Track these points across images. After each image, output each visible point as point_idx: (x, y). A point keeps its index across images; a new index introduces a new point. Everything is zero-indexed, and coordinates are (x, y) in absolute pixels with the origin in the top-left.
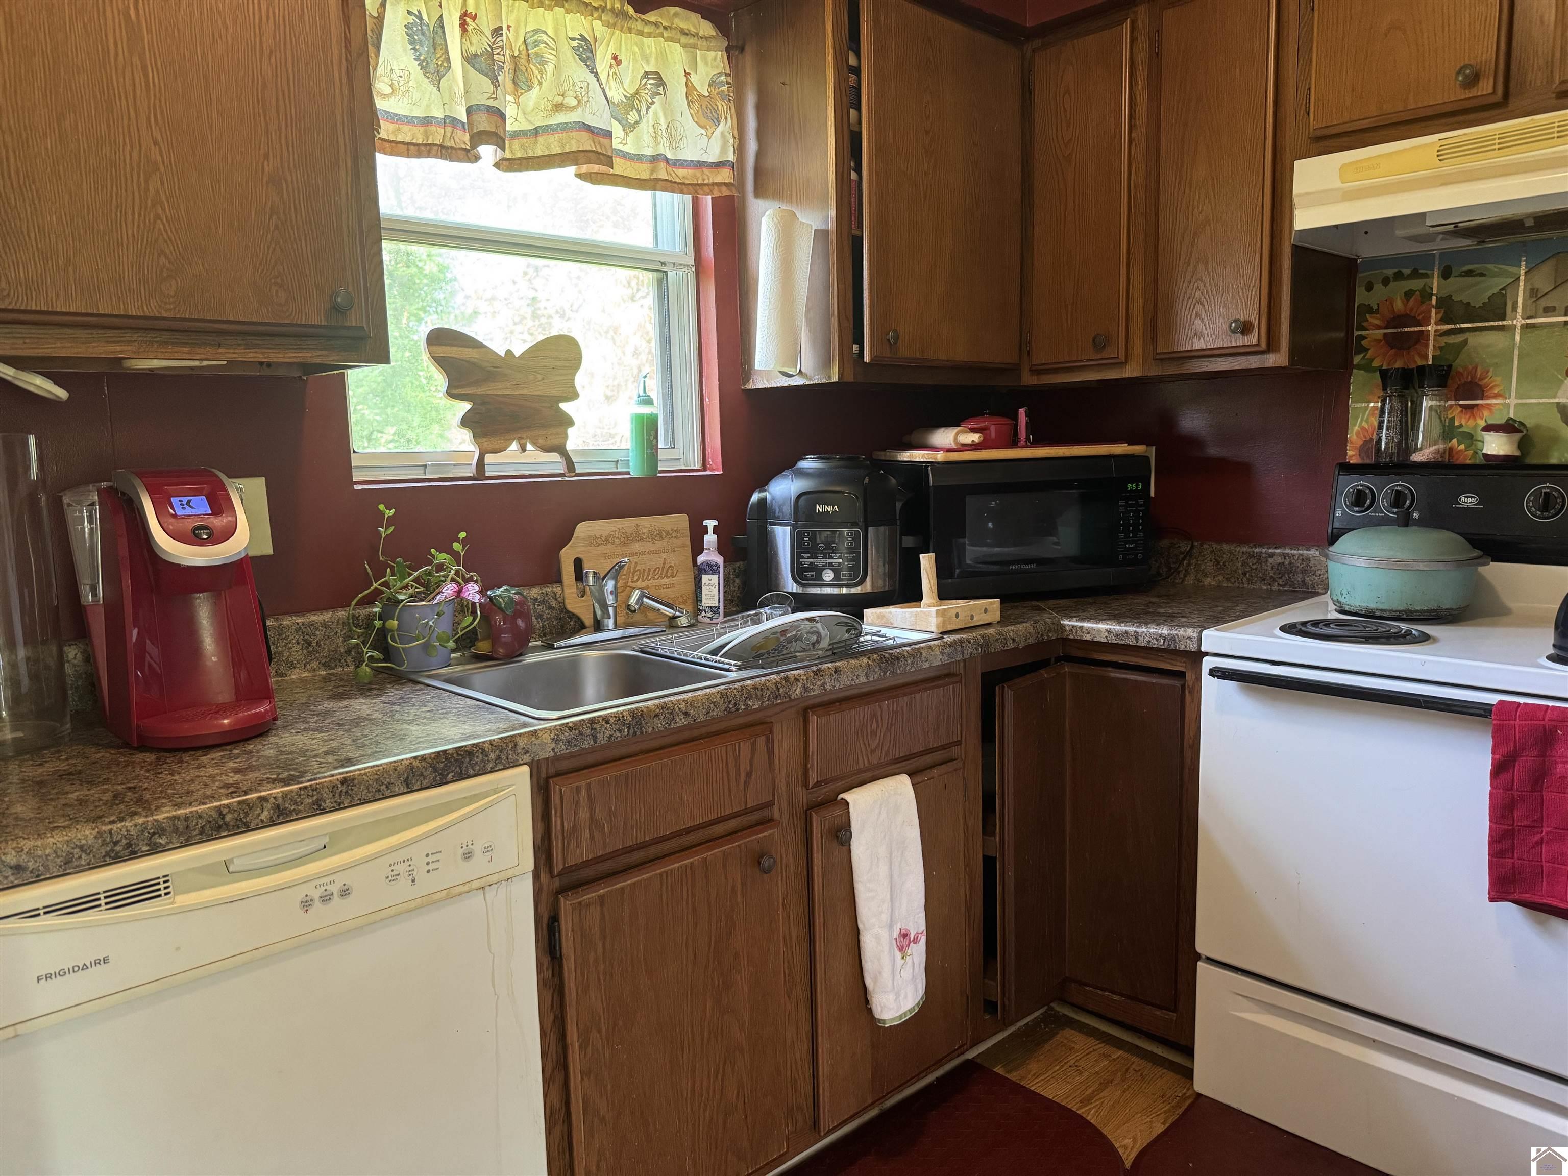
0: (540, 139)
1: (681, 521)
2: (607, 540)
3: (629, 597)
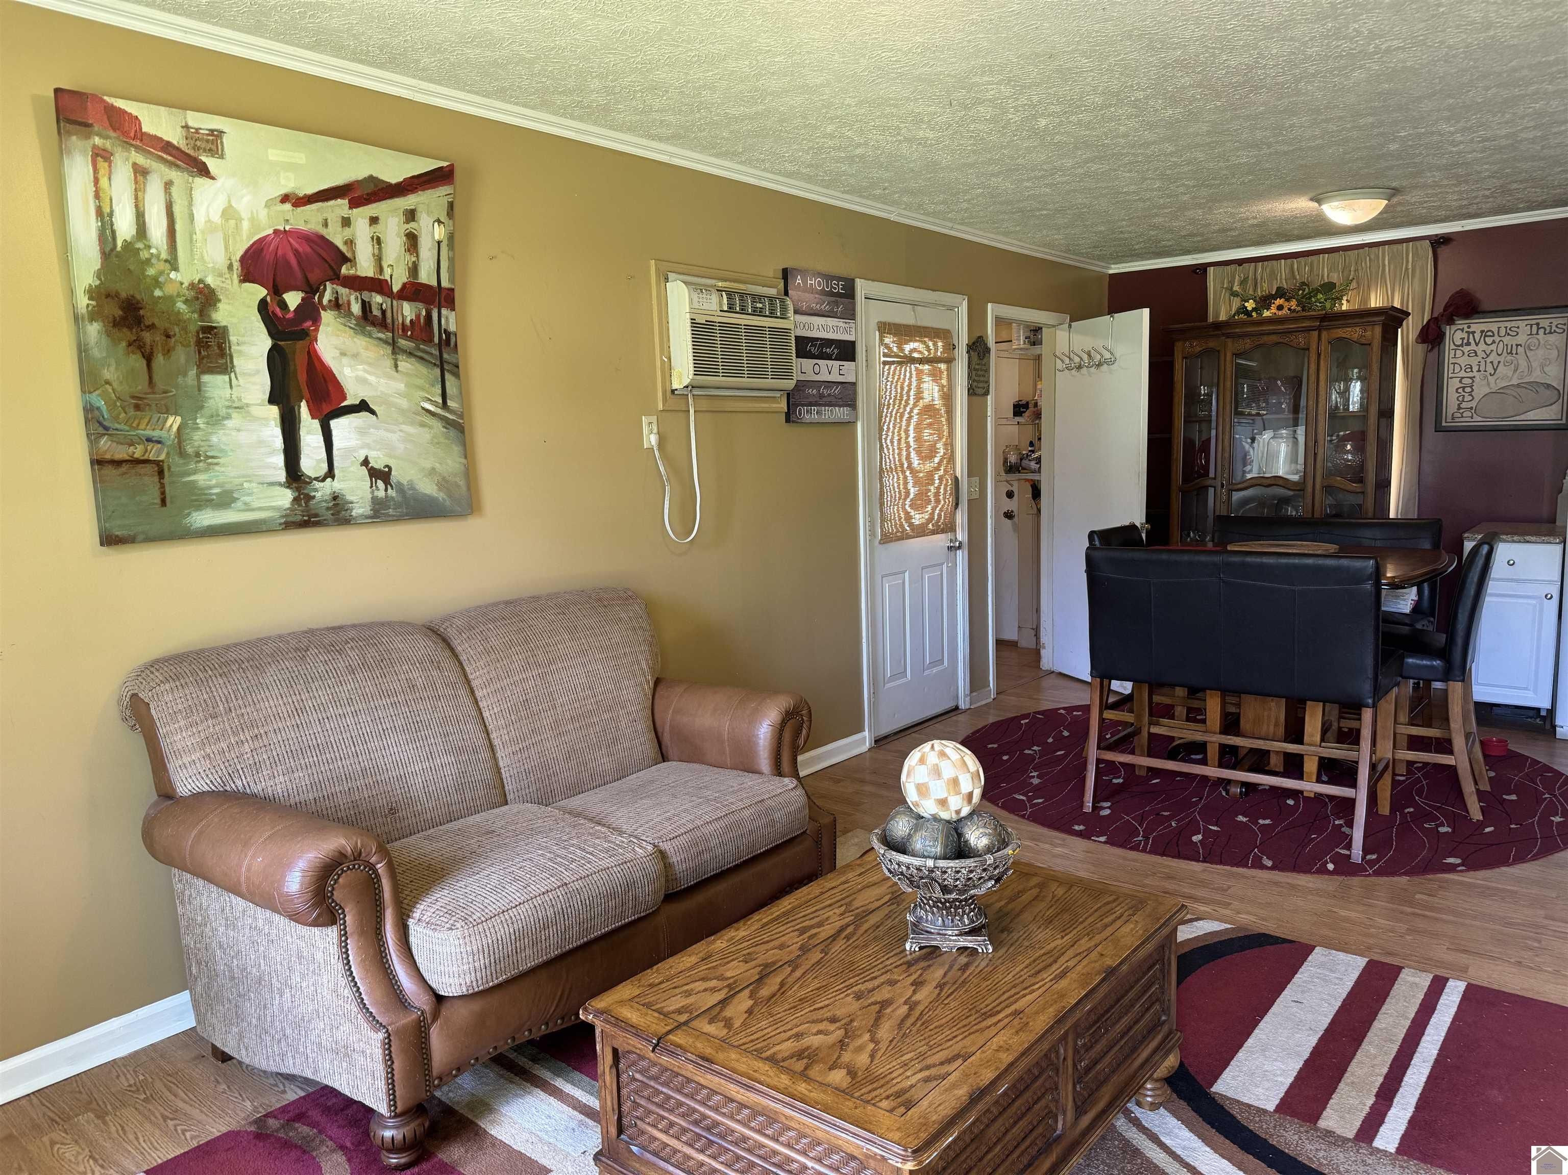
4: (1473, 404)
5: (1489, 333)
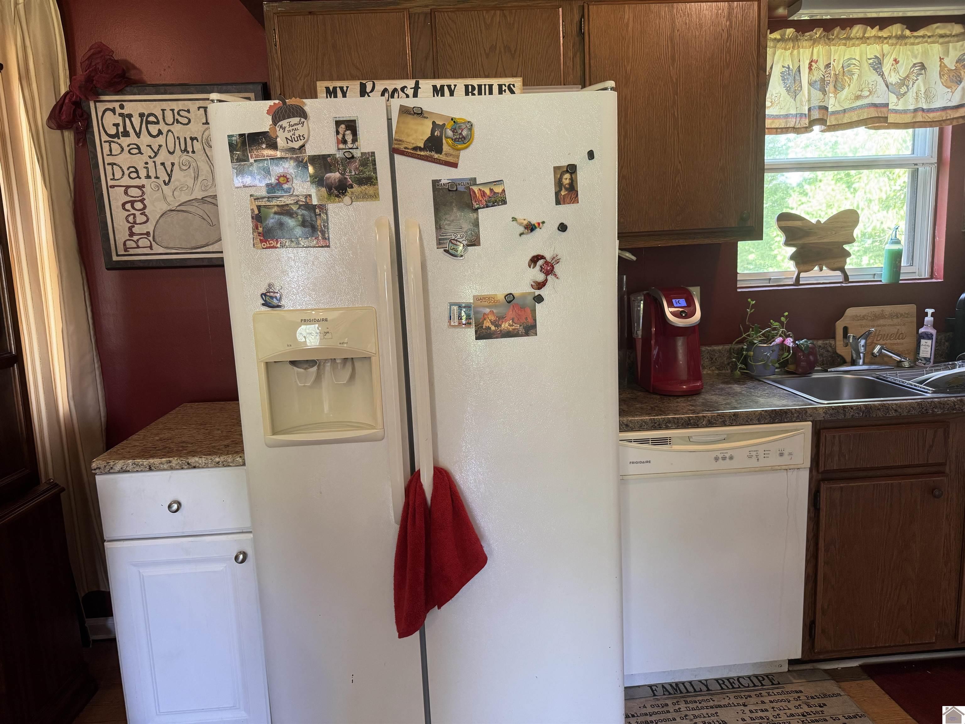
0: (846, 115)
1: (912, 308)
2: (863, 318)
3: (874, 348)
4: (149, 227)
5: (152, 119)
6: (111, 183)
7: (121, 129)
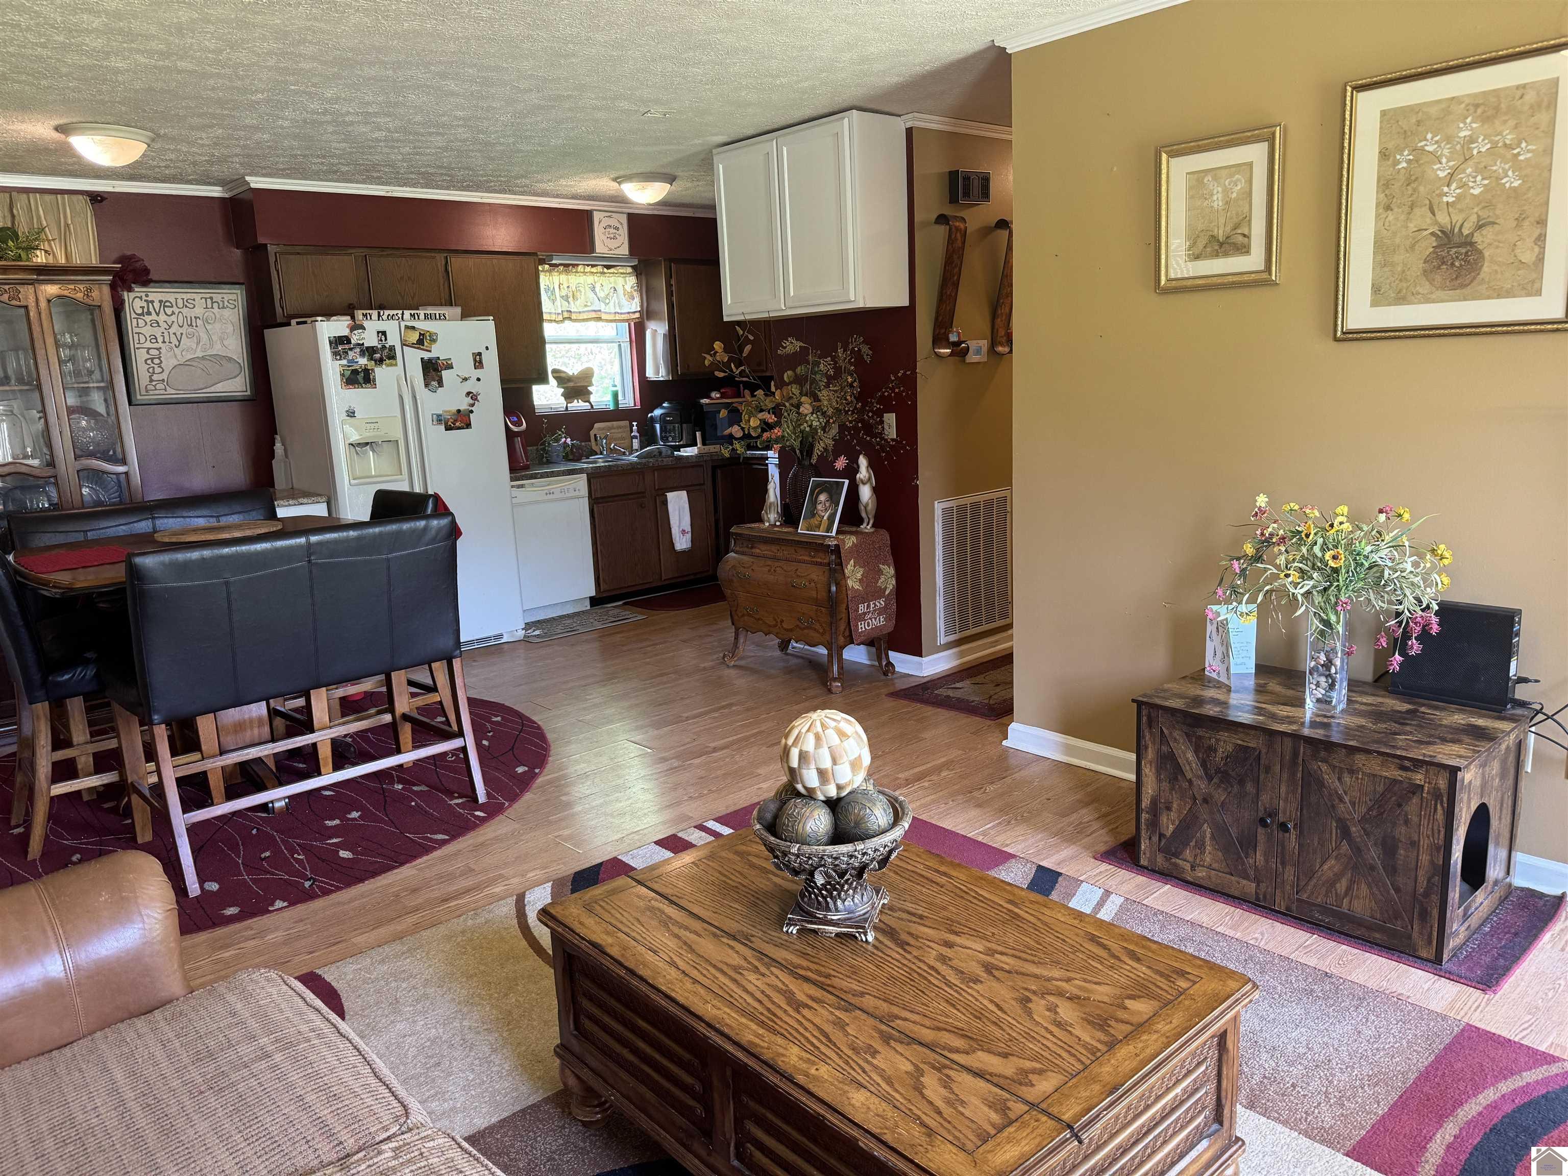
0: (581, 315)
2: (603, 429)
3: (610, 446)
4: (164, 376)
5: (167, 304)
6: (137, 346)
7: (145, 310)
